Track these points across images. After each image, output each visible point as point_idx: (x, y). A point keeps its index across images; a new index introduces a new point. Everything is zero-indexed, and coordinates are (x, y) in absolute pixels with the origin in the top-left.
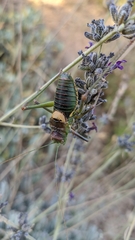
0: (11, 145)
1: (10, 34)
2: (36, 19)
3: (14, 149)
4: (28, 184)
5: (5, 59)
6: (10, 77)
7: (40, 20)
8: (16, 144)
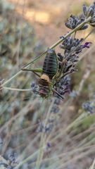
0: (5, 113)
1: (12, 38)
2: (30, 30)
3: (8, 116)
4: (16, 142)
5: (7, 55)
6: (10, 67)
7: (33, 31)
8: (10, 113)
